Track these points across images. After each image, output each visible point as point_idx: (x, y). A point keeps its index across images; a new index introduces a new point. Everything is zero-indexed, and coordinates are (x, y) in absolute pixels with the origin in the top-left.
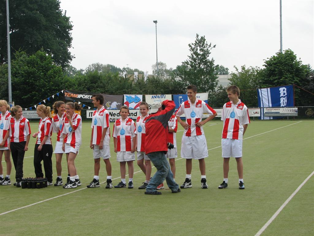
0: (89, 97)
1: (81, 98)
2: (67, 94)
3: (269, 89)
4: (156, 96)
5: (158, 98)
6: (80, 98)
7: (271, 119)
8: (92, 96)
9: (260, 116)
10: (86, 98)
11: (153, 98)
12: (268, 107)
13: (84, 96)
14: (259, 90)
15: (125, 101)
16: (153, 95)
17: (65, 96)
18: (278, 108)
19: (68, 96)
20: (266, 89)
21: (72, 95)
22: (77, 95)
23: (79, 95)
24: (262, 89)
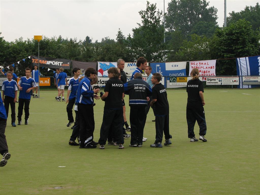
0: (59, 64)
1: (51, 64)
2: (35, 61)
3: (247, 58)
4: (132, 63)
5: (134, 66)
6: (49, 64)
7: (249, 87)
8: (62, 63)
9: (239, 84)
10: (56, 65)
11: (129, 66)
12: (247, 75)
13: (54, 63)
14: (238, 59)
15: (99, 68)
16: (129, 63)
17: (33, 62)
18: (256, 77)
19: (35, 62)
20: (245, 58)
21: (41, 62)
22: (46, 61)
23: (48, 61)
24: (240, 58)
